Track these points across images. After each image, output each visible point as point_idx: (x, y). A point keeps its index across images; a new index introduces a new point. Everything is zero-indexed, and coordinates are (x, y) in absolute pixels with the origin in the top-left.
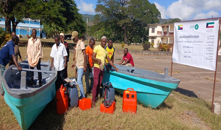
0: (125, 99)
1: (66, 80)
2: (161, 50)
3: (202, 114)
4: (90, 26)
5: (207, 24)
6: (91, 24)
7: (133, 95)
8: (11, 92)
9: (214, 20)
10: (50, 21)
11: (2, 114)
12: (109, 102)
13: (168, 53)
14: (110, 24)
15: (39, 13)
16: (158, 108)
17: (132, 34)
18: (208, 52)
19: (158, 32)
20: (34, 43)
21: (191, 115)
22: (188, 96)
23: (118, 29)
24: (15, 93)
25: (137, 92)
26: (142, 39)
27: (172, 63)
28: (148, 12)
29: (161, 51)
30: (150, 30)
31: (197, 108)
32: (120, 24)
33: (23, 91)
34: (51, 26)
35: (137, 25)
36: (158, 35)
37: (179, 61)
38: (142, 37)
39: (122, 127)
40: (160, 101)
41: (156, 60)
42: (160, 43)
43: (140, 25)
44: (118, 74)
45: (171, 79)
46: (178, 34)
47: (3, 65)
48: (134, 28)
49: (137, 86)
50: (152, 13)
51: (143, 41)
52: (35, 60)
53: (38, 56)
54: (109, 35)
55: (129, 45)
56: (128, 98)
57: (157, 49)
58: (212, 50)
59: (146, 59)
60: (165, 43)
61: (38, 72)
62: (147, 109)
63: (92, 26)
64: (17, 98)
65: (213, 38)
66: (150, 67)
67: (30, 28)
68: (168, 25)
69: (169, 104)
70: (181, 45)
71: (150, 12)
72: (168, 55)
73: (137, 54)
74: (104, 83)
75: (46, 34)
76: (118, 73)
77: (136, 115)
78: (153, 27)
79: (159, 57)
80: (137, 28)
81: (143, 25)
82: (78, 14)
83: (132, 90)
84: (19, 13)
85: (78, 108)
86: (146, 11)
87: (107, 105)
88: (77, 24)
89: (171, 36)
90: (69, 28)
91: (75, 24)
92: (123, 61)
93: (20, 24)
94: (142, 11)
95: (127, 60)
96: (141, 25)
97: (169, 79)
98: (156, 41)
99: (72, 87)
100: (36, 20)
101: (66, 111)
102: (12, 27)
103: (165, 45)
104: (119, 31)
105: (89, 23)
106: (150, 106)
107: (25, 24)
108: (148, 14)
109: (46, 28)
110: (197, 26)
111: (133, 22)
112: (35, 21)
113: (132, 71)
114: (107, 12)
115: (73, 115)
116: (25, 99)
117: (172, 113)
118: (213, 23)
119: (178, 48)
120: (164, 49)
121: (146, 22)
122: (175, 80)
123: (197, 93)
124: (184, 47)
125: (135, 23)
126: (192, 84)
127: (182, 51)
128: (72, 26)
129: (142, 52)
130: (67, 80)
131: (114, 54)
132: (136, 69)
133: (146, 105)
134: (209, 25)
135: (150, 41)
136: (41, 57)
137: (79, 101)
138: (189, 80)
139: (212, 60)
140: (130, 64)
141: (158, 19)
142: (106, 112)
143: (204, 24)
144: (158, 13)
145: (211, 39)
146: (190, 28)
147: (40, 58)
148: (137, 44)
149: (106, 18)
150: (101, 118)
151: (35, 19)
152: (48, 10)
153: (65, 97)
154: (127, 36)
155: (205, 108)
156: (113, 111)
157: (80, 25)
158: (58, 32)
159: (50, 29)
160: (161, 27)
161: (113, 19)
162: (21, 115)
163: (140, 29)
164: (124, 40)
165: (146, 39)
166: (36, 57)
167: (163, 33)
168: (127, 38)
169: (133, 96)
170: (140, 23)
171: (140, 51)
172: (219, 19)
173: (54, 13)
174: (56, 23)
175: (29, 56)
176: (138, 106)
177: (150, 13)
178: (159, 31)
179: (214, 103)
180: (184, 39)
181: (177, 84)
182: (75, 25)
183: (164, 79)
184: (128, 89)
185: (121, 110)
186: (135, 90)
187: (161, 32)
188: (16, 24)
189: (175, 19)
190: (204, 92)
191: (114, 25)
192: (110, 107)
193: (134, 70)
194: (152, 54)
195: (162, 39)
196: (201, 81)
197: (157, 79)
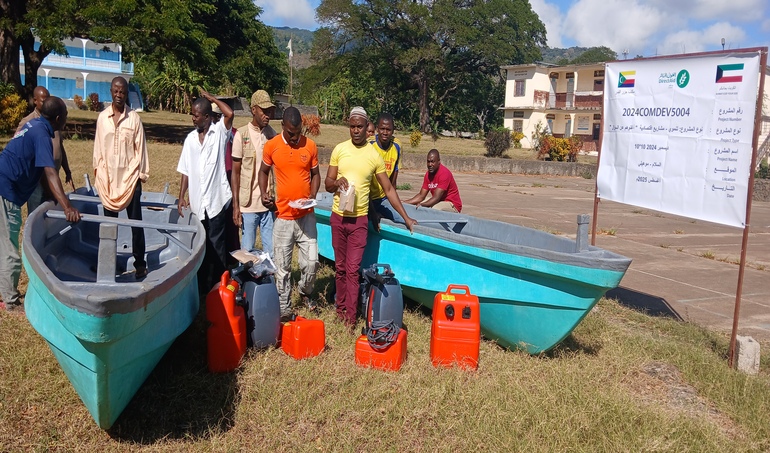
0: (439, 322)
1: (236, 255)
2: (548, 156)
3: (699, 371)
4: (297, 69)
5: (720, 70)
6: (301, 62)
7: (467, 309)
8: (72, 295)
9: (742, 57)
10: (158, 48)
11: (18, 370)
12: (385, 332)
13: (572, 166)
14: (369, 65)
15: (120, 20)
16: (550, 353)
17: (445, 100)
18: (720, 165)
19: (537, 94)
20: (118, 125)
21: (663, 375)
22: (648, 314)
23: (397, 81)
24: (85, 297)
25: (482, 300)
26: (480, 118)
27: (597, 200)
28: (503, 23)
29: (547, 159)
30: (510, 85)
31: (683, 354)
32: (404, 62)
33: (106, 289)
34: (161, 68)
35: (465, 70)
36: (536, 105)
37: (622, 193)
38: (479, 112)
39: (434, 414)
40: (557, 327)
41: (530, 191)
42: (545, 132)
43: (472, 68)
44: (412, 236)
45: (599, 253)
46: (617, 100)
47: (14, 203)
48: (452, 79)
49: (482, 279)
50: (516, 27)
51: (482, 123)
52: (123, 188)
53: (133, 174)
54: (366, 101)
55: (435, 138)
56: (451, 319)
57: (532, 152)
58: (733, 156)
59: (498, 187)
60: (561, 131)
61: (132, 227)
62: (515, 357)
63: (303, 70)
64: (93, 312)
65: (739, 116)
66: (511, 214)
67: (85, 75)
68: (570, 71)
69: (586, 340)
70: (629, 138)
71: (509, 25)
72: (570, 174)
73: (465, 168)
74: (366, 268)
75: (144, 95)
76: (415, 235)
77: (478, 377)
78: (519, 78)
79: (541, 182)
80: (464, 78)
81: (484, 68)
82: (258, 26)
83: (464, 292)
84: (51, 20)
85: (279, 350)
86: (494, 21)
87: (379, 342)
88: (256, 60)
89: (582, 108)
90: (228, 74)
91: (247, 59)
92: (422, 196)
93: (51, 60)
94: (480, 18)
95: (439, 191)
96: (476, 68)
97: (591, 255)
98: (529, 126)
99: (259, 281)
100: (108, 45)
101: (243, 362)
102: (22, 70)
103: (561, 140)
104: (402, 89)
105: (295, 59)
106: (524, 344)
107: (68, 60)
108: (504, 31)
109: (142, 73)
110: (684, 76)
111: (449, 57)
112: (106, 49)
113: (459, 227)
114: (358, 19)
115: (267, 374)
116: (117, 316)
117: (598, 369)
118: (740, 67)
119: (616, 151)
120: (558, 153)
121: (496, 59)
122: (611, 257)
123: (677, 304)
124: (637, 146)
125: (460, 63)
126: (659, 273)
127: (632, 158)
128: (239, 68)
129: (482, 163)
130: (242, 256)
131: (399, 167)
132: (471, 220)
133: (509, 344)
134: (726, 74)
135: (508, 123)
136: (141, 175)
137: (282, 326)
138: (648, 258)
139: (731, 193)
140: (447, 205)
141: (537, 50)
142: (376, 365)
143: (710, 68)
144: (537, 29)
145: (731, 119)
146: (660, 81)
147: (139, 180)
148: (464, 134)
149: (355, 43)
150: (360, 383)
151: (108, 42)
152: (152, 9)
153: (235, 314)
154: (429, 108)
155: (707, 354)
156: (400, 363)
157: (265, 65)
158: (187, 87)
159: (158, 78)
160: (547, 76)
161: (380, 44)
162: (98, 371)
163: (475, 81)
164: (416, 120)
165: (496, 117)
166: (127, 175)
167: (554, 98)
168: (430, 115)
169: (467, 313)
170: (475, 61)
171: (473, 159)
172: (760, 52)
173: (176, 22)
174: (181, 56)
175: (101, 173)
176: (483, 344)
177: (508, 28)
178: (540, 89)
179: (738, 337)
180: (639, 120)
181: (621, 273)
182: (247, 63)
183: (574, 255)
184: (449, 288)
185: (426, 357)
186: (476, 292)
187: (547, 94)
188: (36, 59)
189: (596, 50)
190: (702, 302)
191: (384, 68)
192: (388, 347)
193: (465, 224)
194: (516, 169)
195: (550, 117)
196: (688, 264)
197: (553, 255)
